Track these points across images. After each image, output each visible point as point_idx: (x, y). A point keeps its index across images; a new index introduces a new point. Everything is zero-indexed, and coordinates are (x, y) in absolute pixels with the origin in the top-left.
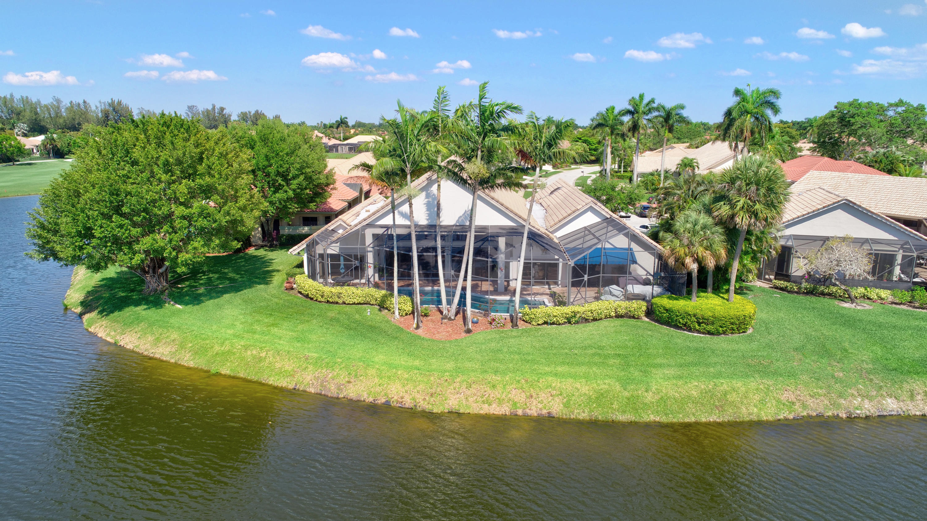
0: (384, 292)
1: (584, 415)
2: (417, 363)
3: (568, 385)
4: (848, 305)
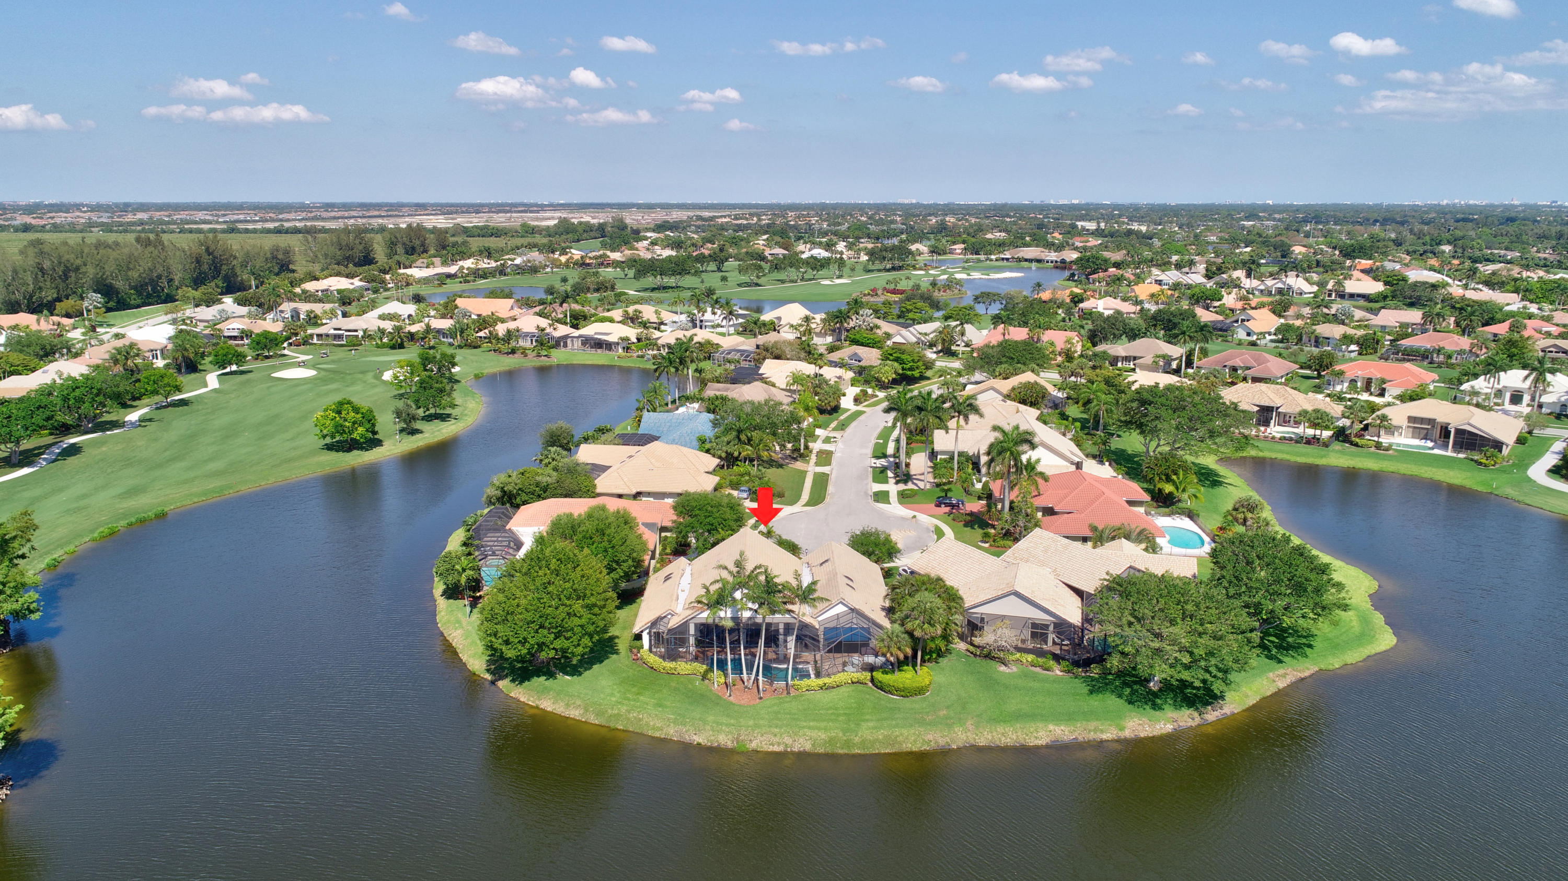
0: (705, 667)
1: (822, 751)
2: (732, 721)
3: (814, 734)
4: (1003, 668)
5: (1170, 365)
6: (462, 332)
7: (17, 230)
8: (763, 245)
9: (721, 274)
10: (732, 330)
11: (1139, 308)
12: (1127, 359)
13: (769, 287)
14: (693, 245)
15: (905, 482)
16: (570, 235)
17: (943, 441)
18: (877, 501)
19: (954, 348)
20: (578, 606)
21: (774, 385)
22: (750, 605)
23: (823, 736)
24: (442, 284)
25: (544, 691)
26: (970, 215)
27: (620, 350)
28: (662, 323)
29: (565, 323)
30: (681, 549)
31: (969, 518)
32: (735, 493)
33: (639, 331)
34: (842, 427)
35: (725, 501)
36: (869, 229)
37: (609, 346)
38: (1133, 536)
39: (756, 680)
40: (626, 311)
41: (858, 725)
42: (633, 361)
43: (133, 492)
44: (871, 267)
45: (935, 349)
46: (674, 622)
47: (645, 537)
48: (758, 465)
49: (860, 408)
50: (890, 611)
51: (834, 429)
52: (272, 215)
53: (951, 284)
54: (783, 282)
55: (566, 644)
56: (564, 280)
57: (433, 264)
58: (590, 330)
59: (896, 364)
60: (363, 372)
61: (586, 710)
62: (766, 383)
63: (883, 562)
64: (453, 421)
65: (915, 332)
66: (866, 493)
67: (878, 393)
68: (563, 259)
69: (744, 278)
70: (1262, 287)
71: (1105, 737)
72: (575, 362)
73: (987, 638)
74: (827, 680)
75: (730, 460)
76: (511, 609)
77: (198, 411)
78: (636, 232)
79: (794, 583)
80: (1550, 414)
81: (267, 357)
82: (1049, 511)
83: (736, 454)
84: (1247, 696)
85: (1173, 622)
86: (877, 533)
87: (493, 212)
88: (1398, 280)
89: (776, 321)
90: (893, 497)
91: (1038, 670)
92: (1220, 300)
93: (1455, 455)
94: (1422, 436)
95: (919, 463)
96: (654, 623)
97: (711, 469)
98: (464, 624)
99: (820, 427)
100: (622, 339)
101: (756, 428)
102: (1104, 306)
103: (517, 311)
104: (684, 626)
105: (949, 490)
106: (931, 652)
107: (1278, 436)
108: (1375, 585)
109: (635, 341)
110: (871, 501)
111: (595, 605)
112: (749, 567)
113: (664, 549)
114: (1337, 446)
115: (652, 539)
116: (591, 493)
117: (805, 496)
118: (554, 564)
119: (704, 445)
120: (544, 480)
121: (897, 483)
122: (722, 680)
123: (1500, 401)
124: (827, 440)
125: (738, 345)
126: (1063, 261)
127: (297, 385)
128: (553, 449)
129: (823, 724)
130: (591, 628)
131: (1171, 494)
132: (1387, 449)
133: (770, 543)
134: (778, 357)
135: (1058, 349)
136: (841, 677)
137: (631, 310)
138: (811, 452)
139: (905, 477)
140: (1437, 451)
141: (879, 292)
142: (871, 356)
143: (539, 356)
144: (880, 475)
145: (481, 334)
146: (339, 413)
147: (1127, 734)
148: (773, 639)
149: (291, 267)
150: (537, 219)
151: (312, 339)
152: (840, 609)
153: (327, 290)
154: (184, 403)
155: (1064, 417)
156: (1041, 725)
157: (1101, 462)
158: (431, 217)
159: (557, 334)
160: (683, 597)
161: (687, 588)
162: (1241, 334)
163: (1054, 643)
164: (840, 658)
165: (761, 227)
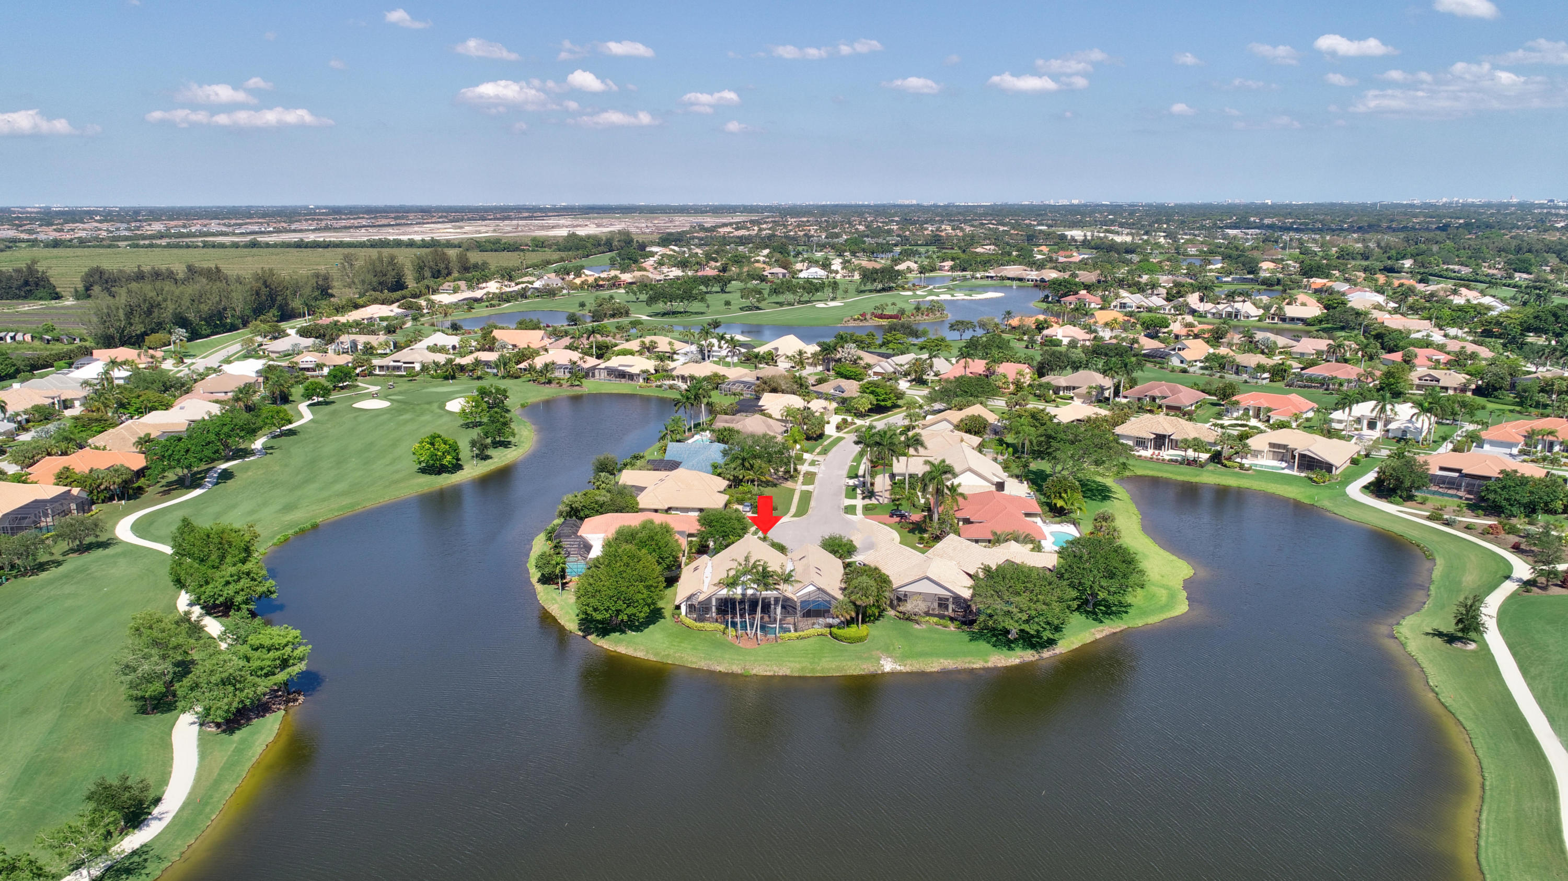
0: (723, 626)
2: (741, 658)
4: (917, 626)
5: (1103, 393)
6: (505, 364)
7: (47, 245)
8: (764, 262)
9: (725, 295)
10: (736, 359)
11: (1093, 336)
12: (1068, 388)
13: (770, 313)
14: (697, 263)
15: (870, 498)
16: (580, 252)
17: (900, 466)
18: (846, 513)
19: (925, 377)
20: (641, 586)
21: (770, 417)
22: (752, 585)
23: (798, 666)
24: (471, 308)
25: (618, 642)
26: (965, 222)
27: (641, 380)
28: (675, 353)
29: (592, 355)
30: (703, 550)
31: (911, 526)
32: (740, 507)
33: (657, 363)
34: (825, 452)
35: (734, 515)
36: (864, 242)
37: (631, 377)
38: (1021, 538)
39: (756, 634)
40: (643, 342)
41: (820, 660)
42: (651, 391)
43: (288, 508)
44: (863, 288)
45: (909, 378)
46: (702, 597)
47: (680, 541)
48: (758, 485)
49: (840, 434)
50: (843, 590)
51: (819, 454)
52: (285, 225)
53: (934, 308)
54: (781, 304)
55: (635, 611)
56: (582, 305)
57: (459, 288)
58: (615, 362)
59: (871, 397)
60: (429, 403)
61: (647, 652)
62: (764, 415)
63: (845, 558)
64: (514, 448)
65: (893, 363)
66: (839, 507)
67: (856, 421)
68: (578, 281)
69: (745, 302)
70: (1214, 311)
71: (975, 666)
72: (603, 391)
73: (908, 607)
74: (801, 633)
75: (736, 482)
76: (599, 588)
77: (306, 439)
78: (642, 247)
79: (779, 571)
80: (1394, 438)
81: (342, 388)
82: (967, 521)
83: (741, 477)
84: (1073, 643)
85: (1018, 594)
86: (841, 538)
87: (498, 219)
88: (1338, 303)
89: (774, 352)
90: (859, 510)
91: (940, 627)
92: (1167, 327)
93: (1298, 474)
94: (1280, 457)
95: (882, 483)
96: (689, 598)
97: (722, 489)
98: (559, 601)
99: (807, 452)
100: (644, 372)
101: (755, 457)
102: (1063, 333)
103: (547, 341)
104: (709, 599)
105: (900, 504)
106: (870, 616)
107: (1167, 458)
108: (1192, 572)
109: (653, 372)
110: (842, 513)
111: (652, 586)
112: (752, 561)
113: (691, 549)
114: (1211, 467)
115: (684, 542)
116: (633, 508)
117: (793, 509)
118: (625, 558)
119: (716, 470)
120: (601, 499)
121: (864, 498)
122: (734, 634)
123: (1359, 427)
124: (813, 463)
125: (741, 377)
126: (1043, 280)
127: (378, 416)
128: (603, 474)
129: (798, 659)
130: (650, 601)
131: (1061, 507)
132: (1247, 470)
133: (765, 546)
134: (774, 390)
135: (1011, 380)
136: (811, 631)
137: (647, 340)
138: (799, 473)
139: (870, 494)
140: (1287, 471)
141: (868, 317)
142: (851, 388)
143: (572, 385)
144: (851, 492)
145: (522, 366)
146: (432, 444)
147: (990, 665)
148: (766, 608)
149: (330, 291)
150: (543, 228)
151: (375, 369)
152: (811, 588)
153: (371, 318)
154: (292, 432)
155: (1001, 442)
156: (935, 659)
157: (1021, 482)
158: (439, 226)
159: (586, 366)
160: (707, 581)
161: (709, 575)
162: (1175, 362)
163: (953, 610)
164: (811, 620)
165: (763, 239)
